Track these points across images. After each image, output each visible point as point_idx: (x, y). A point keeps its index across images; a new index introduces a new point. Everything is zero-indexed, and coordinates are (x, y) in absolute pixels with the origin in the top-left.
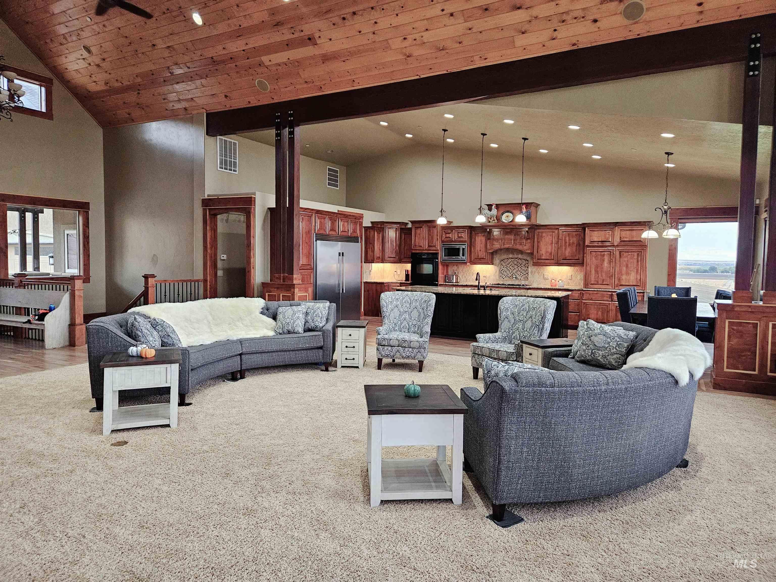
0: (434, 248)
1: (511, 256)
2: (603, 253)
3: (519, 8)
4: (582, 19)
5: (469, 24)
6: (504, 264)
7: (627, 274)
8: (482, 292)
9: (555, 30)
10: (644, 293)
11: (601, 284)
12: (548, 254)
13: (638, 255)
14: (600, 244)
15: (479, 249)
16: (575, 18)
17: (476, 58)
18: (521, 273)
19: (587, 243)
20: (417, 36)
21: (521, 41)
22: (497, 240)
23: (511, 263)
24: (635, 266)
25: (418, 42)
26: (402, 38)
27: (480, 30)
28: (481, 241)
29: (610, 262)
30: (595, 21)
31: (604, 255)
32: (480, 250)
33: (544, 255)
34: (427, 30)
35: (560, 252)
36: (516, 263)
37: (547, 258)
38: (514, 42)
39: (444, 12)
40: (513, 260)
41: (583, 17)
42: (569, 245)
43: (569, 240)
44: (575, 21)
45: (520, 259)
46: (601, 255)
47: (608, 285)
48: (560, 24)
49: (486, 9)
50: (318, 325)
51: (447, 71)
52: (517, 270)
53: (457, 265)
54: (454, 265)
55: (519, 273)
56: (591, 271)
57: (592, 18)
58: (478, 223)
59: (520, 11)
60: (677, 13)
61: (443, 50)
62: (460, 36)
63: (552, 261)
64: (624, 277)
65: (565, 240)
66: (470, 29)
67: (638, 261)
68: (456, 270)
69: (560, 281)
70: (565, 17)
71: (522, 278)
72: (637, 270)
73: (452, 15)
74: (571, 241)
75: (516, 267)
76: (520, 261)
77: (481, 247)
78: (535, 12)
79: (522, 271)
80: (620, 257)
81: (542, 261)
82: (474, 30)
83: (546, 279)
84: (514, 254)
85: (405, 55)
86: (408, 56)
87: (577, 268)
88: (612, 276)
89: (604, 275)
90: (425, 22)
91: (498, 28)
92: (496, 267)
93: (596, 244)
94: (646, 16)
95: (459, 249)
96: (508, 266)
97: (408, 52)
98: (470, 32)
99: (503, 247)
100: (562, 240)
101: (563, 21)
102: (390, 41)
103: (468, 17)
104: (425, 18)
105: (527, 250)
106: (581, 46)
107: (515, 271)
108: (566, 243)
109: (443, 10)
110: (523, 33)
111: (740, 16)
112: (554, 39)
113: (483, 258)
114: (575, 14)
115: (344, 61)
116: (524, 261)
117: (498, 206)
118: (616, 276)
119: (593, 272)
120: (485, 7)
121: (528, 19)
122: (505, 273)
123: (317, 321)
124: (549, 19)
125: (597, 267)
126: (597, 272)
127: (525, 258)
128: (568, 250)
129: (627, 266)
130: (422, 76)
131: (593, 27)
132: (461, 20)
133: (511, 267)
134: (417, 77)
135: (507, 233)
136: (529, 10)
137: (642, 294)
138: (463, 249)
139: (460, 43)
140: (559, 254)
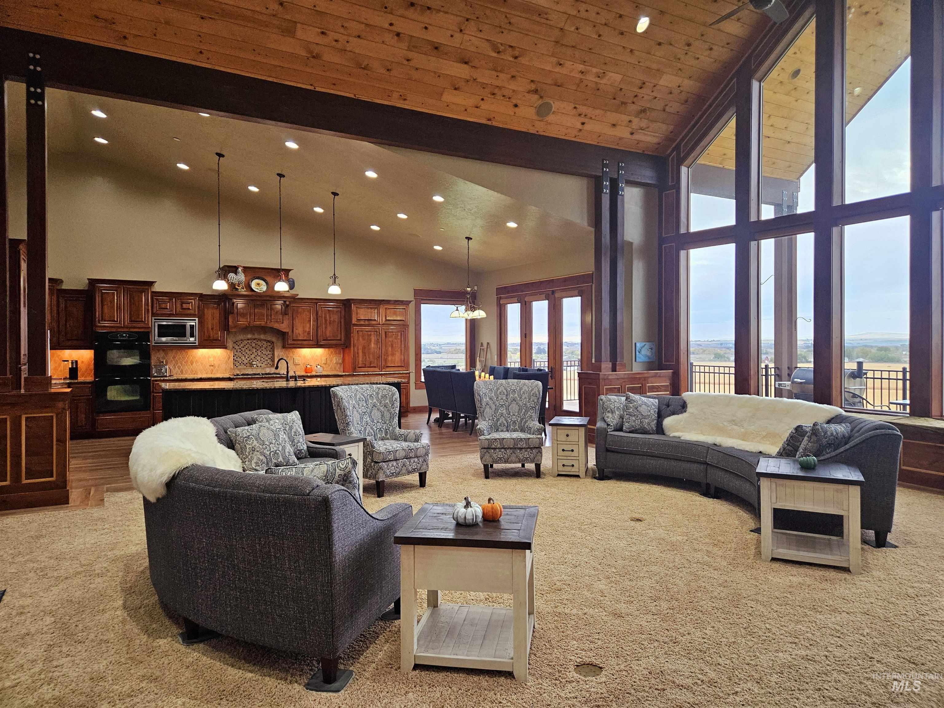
0: (142, 325)
1: (249, 336)
2: (369, 333)
3: (466, 63)
4: (508, 99)
5: (411, 55)
6: (237, 347)
7: (393, 355)
8: (292, 384)
9: (483, 99)
10: (409, 373)
11: (368, 367)
12: (306, 334)
13: (401, 334)
14: (367, 323)
15: (210, 327)
16: (504, 96)
17: (395, 95)
18: (262, 359)
19: (354, 321)
20: (342, 39)
21: (449, 97)
22: (243, 315)
23: (248, 345)
24: (399, 346)
25: (339, 45)
26: (320, 30)
27: (418, 66)
28: (213, 315)
29: (377, 342)
30: (516, 106)
31: (371, 335)
32: (212, 329)
33: (302, 335)
34: (359, 37)
35: (319, 331)
36: (254, 345)
37: (305, 338)
38: (442, 95)
39: (391, 28)
40: (249, 341)
41: (509, 98)
42: (330, 323)
43: (330, 318)
44: (502, 98)
45: (260, 340)
46: (368, 335)
47: (375, 367)
48: (489, 96)
49: (436, 48)
50: (302, 448)
51: (355, 96)
52: (256, 354)
53: (163, 350)
54: (159, 350)
55: (258, 358)
56: (358, 353)
57: (514, 102)
58: (217, 291)
59: (466, 66)
60: (569, 124)
61: (364, 69)
62: (392, 62)
63: (311, 343)
64: (390, 358)
65: (325, 317)
66: (408, 60)
67: (401, 341)
68: (164, 358)
69: (319, 367)
70: (496, 91)
71: (262, 365)
72: (401, 350)
73: (398, 35)
74: (332, 319)
75: (254, 350)
76: (259, 343)
77: (213, 324)
78: (476, 74)
79: (263, 355)
80: (386, 337)
81: (299, 342)
82: (411, 63)
83: (297, 365)
84: (254, 334)
85: (311, 52)
86: (314, 57)
87: (332, 350)
88: (379, 358)
89: (371, 356)
90: (363, 26)
91: (435, 73)
92: (228, 351)
93: (362, 323)
94: (551, 118)
95: (184, 326)
96: (243, 349)
97: (317, 50)
98: (406, 62)
99: (252, 324)
100: (322, 317)
101: (494, 94)
102: (299, 25)
103: (413, 47)
104: (365, 21)
105: (285, 328)
106: (495, 124)
107: (253, 356)
108: (326, 320)
109: (391, 24)
110: (456, 89)
111: (598, 143)
112: (477, 107)
113: (216, 340)
114: (506, 92)
115: (202, 18)
116: (265, 343)
117: (246, 269)
118: (383, 356)
119: (361, 354)
120: (437, 45)
121: (468, 78)
122: (238, 359)
123: (299, 442)
124: (484, 86)
125: (364, 348)
126: (364, 353)
127: (269, 339)
128: (329, 329)
129: (392, 347)
130: (318, 89)
131: (511, 111)
132: (404, 45)
133: (247, 351)
134: (311, 88)
135: (255, 306)
136: (473, 70)
137: (408, 375)
138: (192, 327)
139: (388, 70)
140: (319, 334)
